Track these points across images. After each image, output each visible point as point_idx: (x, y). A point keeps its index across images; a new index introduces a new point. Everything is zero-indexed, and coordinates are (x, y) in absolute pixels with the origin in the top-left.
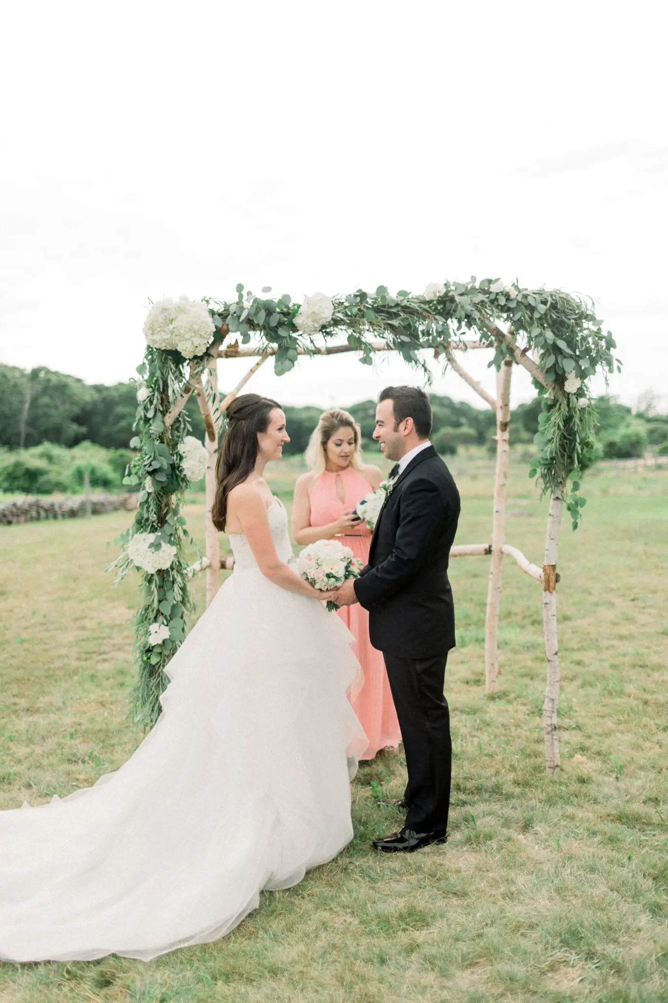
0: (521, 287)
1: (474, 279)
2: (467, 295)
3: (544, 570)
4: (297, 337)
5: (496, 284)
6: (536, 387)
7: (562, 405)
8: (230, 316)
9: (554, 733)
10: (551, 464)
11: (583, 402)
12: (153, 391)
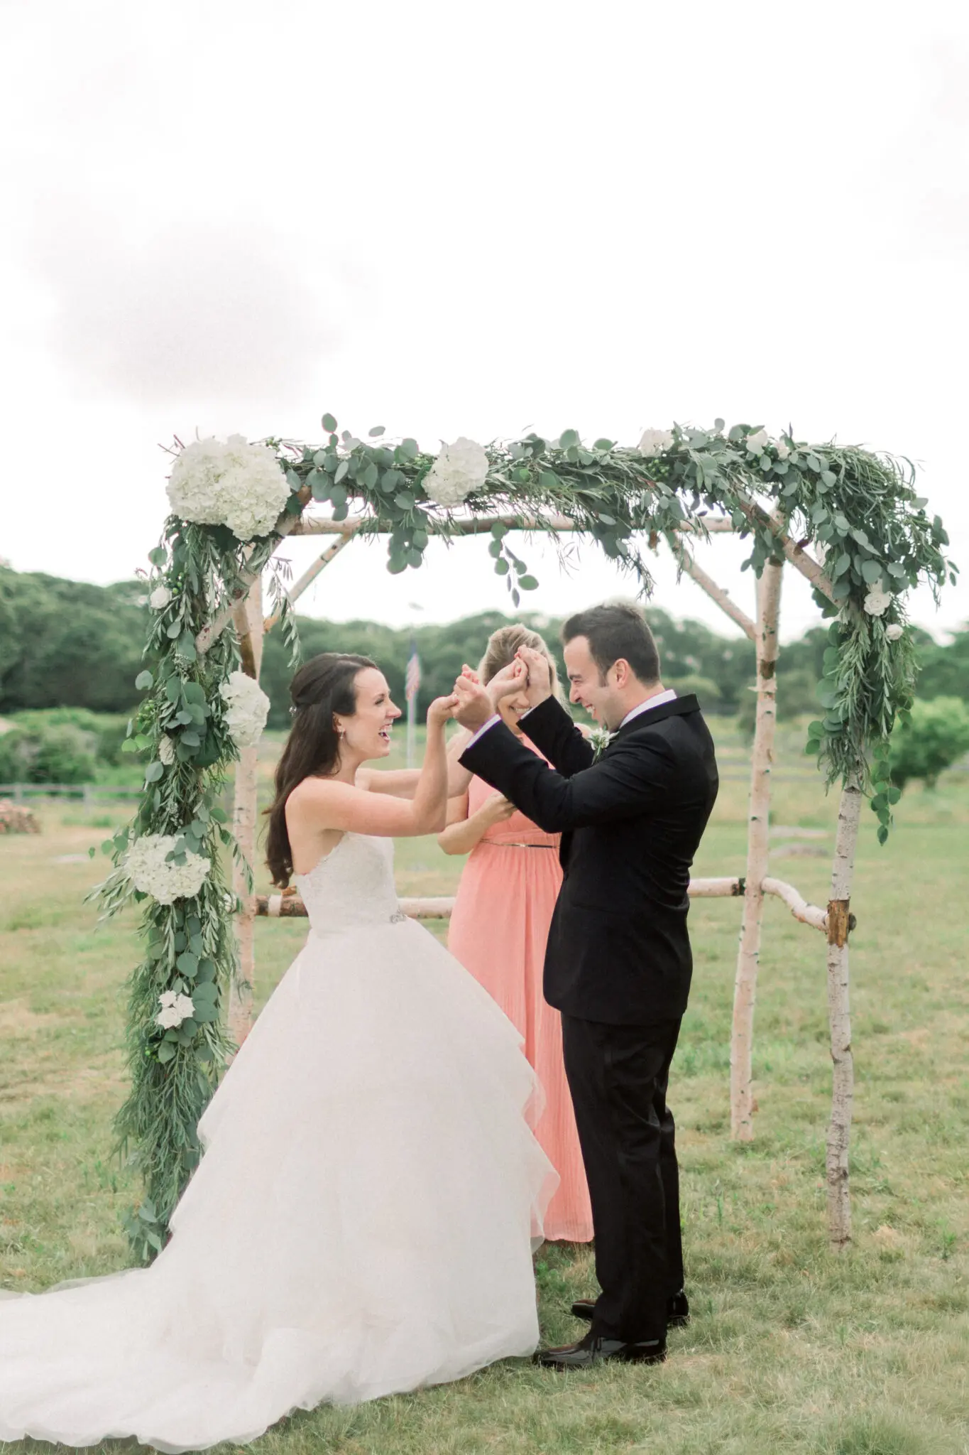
0: (796, 439)
1: (720, 423)
2: (708, 450)
3: (830, 909)
4: (427, 510)
5: (756, 436)
6: (820, 605)
7: (861, 635)
8: (314, 472)
9: (842, 1182)
10: (844, 731)
11: (894, 630)
12: (180, 592)
